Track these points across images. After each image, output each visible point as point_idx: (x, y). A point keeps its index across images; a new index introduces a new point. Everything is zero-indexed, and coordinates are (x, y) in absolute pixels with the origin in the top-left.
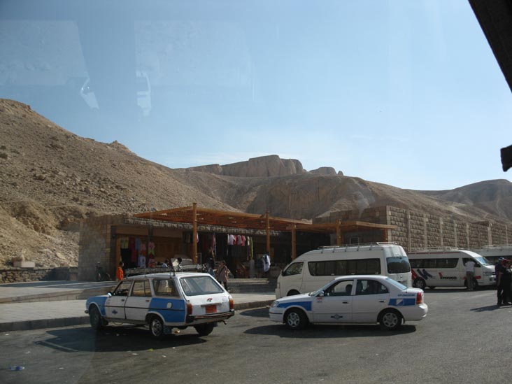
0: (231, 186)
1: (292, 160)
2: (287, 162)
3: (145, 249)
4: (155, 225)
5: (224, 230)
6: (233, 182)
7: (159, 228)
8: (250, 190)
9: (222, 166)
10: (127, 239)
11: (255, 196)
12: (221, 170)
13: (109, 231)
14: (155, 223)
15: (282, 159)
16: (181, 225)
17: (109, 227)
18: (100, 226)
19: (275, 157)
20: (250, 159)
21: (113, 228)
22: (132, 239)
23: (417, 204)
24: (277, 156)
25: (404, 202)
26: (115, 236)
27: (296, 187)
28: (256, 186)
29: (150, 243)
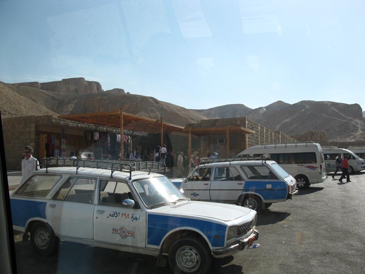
0: (53, 98)
1: (94, 82)
2: (90, 83)
3: (59, 144)
4: (70, 125)
5: (114, 130)
6: (55, 96)
7: (73, 128)
8: (69, 102)
9: (41, 84)
10: (46, 135)
11: (73, 107)
12: (40, 86)
13: (33, 129)
14: (71, 124)
15: (87, 81)
16: (87, 126)
17: (33, 125)
18: (22, 125)
19: (82, 79)
20: (63, 80)
21: (37, 127)
22: (49, 135)
23: (194, 117)
24: (83, 79)
25: (185, 116)
26: (38, 133)
27: (106, 102)
28: (74, 99)
29: (63, 140)
